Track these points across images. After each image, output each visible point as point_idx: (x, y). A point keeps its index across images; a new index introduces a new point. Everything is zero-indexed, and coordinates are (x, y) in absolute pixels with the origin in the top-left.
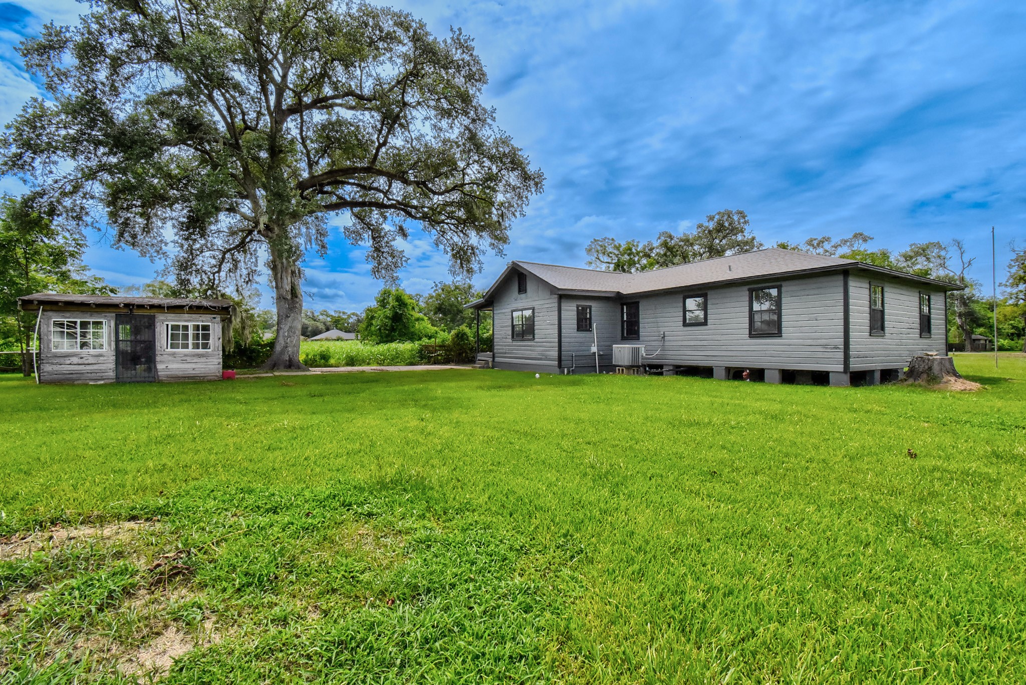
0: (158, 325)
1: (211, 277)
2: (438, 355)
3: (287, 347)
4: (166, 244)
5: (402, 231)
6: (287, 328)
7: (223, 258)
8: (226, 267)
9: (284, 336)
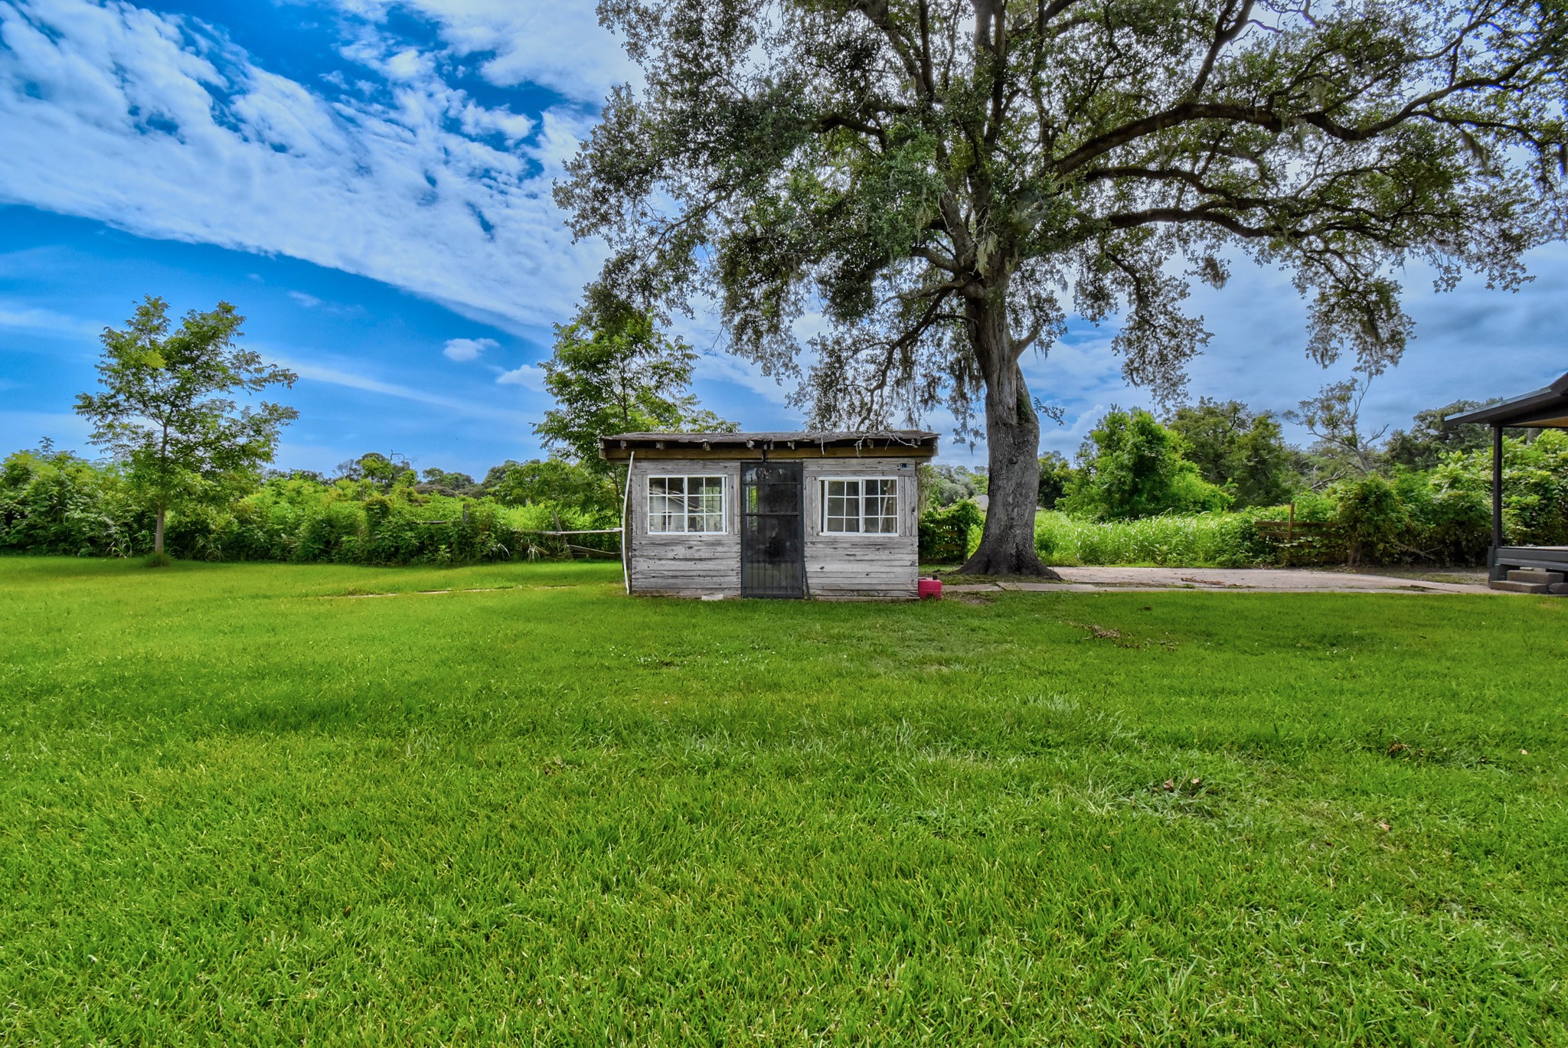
0: (807, 482)
1: (868, 399)
2: (1301, 546)
3: (1011, 527)
4: (798, 350)
5: (1214, 272)
6: (1010, 486)
7: (890, 359)
8: (894, 374)
9: (1006, 505)
